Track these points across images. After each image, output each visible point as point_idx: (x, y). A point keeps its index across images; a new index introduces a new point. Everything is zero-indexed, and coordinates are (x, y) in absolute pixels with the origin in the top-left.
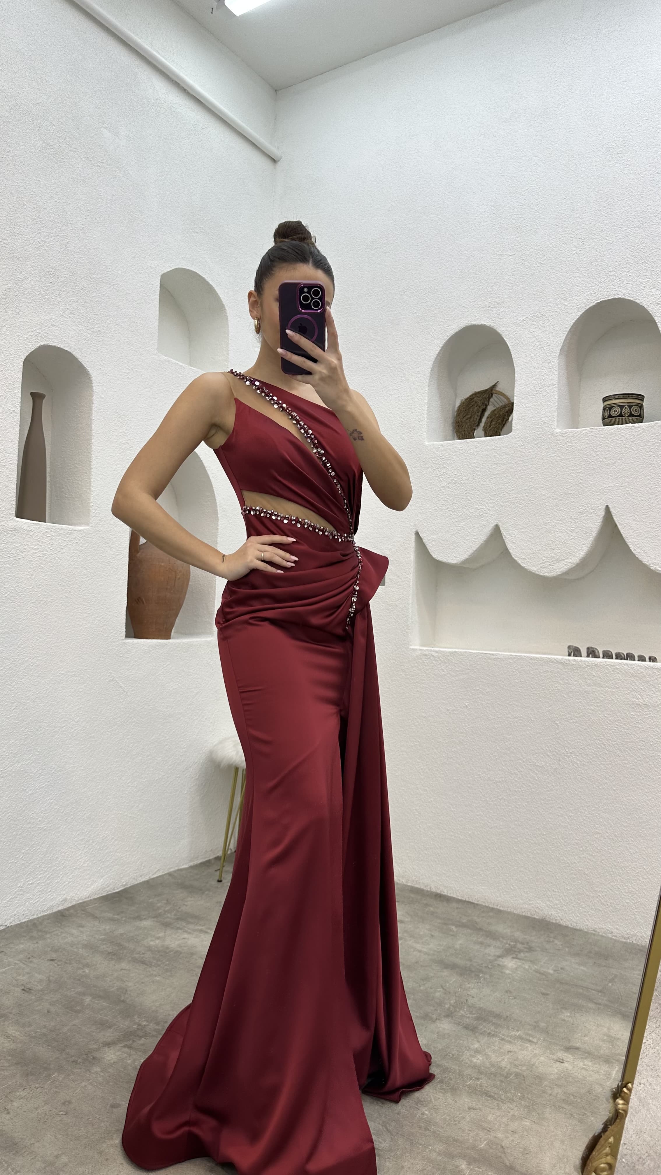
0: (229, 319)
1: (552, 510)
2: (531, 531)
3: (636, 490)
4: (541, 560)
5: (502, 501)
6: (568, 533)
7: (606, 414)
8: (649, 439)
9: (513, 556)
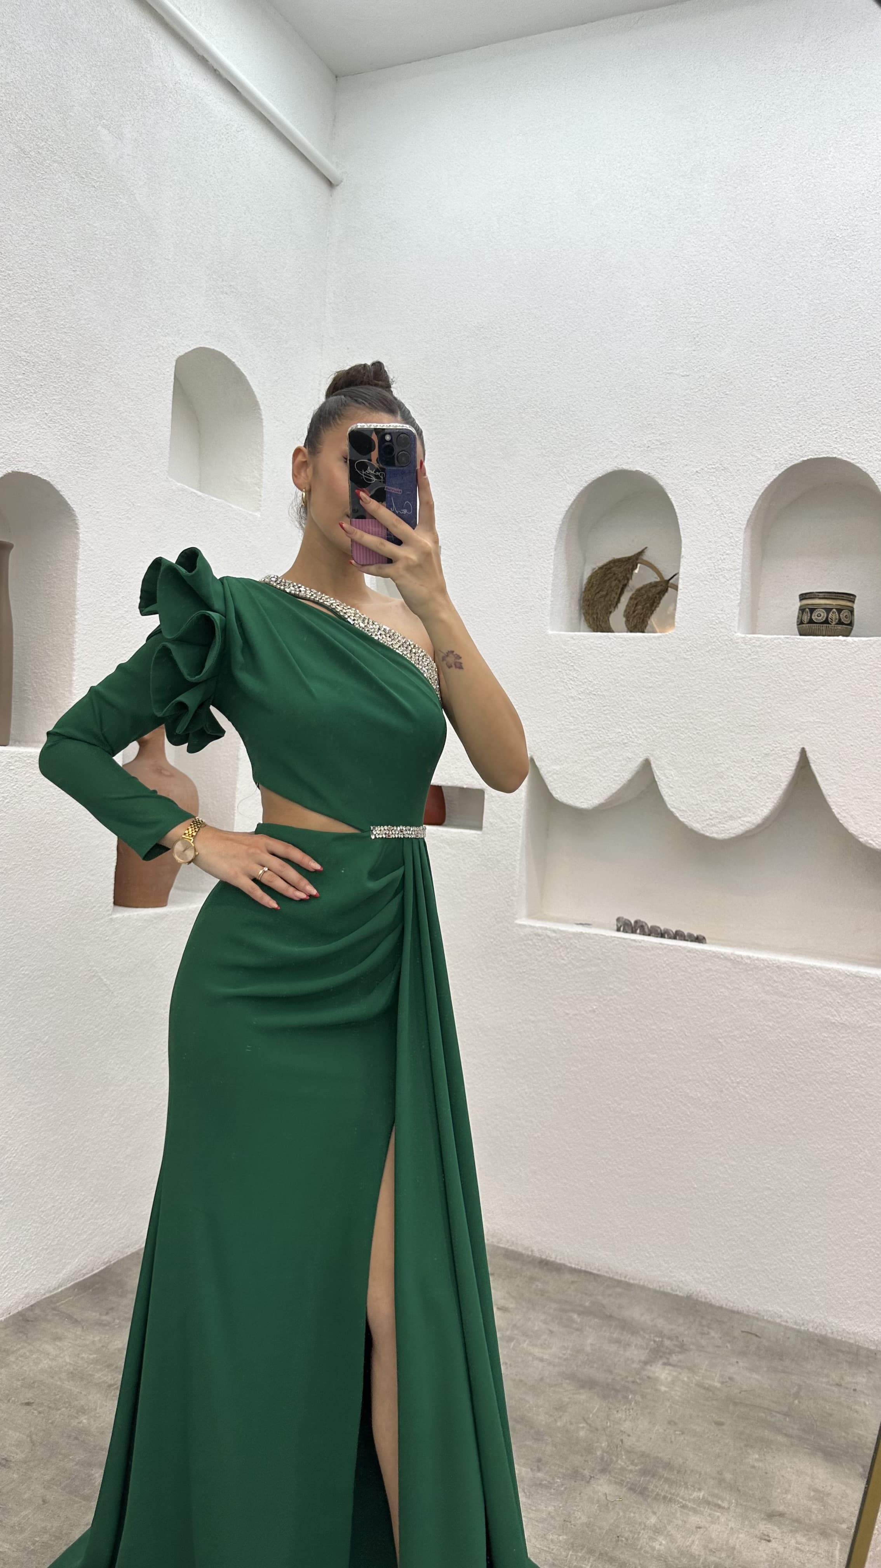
0: (264, 424)
1: (727, 746)
2: (695, 772)
3: (844, 731)
4: (708, 815)
5: (656, 727)
6: (747, 781)
7: (806, 618)
8: (865, 662)
9: (669, 806)
